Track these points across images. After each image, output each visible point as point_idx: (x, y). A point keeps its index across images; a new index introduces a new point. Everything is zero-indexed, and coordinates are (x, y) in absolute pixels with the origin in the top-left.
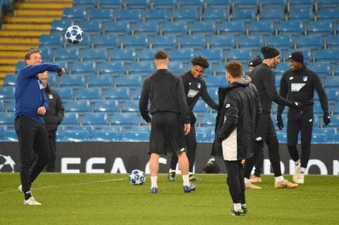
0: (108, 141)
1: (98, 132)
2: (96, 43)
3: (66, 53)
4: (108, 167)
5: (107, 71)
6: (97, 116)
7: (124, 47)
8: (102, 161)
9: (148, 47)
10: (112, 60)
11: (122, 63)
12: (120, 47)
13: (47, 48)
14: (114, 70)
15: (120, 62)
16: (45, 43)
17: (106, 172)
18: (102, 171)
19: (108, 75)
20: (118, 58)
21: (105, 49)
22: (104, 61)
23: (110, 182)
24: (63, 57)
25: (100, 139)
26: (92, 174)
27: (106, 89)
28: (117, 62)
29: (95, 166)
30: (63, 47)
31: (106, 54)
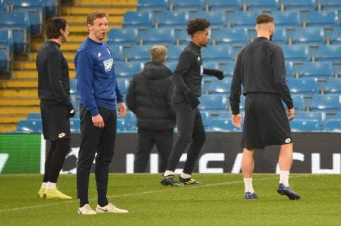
0: (227, 131)
1: (214, 119)
2: (211, 4)
3: (172, 18)
4: (227, 165)
5: (226, 40)
6: (213, 98)
7: (248, 8)
8: (220, 157)
9: (279, 9)
10: (232, 26)
11: (246, 30)
12: (242, 9)
13: (148, 11)
14: (234, 40)
15: (242, 28)
16: (146, 5)
17: (225, 171)
18: (220, 171)
19: (227, 46)
20: (240, 23)
21: (223, 11)
22: (221, 27)
23: (231, 185)
24: (168, 23)
25: (217, 129)
26: (207, 175)
27: (224, 64)
28: (238, 28)
29: (211, 164)
30: (169, 9)
31: (224, 18)
